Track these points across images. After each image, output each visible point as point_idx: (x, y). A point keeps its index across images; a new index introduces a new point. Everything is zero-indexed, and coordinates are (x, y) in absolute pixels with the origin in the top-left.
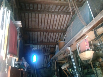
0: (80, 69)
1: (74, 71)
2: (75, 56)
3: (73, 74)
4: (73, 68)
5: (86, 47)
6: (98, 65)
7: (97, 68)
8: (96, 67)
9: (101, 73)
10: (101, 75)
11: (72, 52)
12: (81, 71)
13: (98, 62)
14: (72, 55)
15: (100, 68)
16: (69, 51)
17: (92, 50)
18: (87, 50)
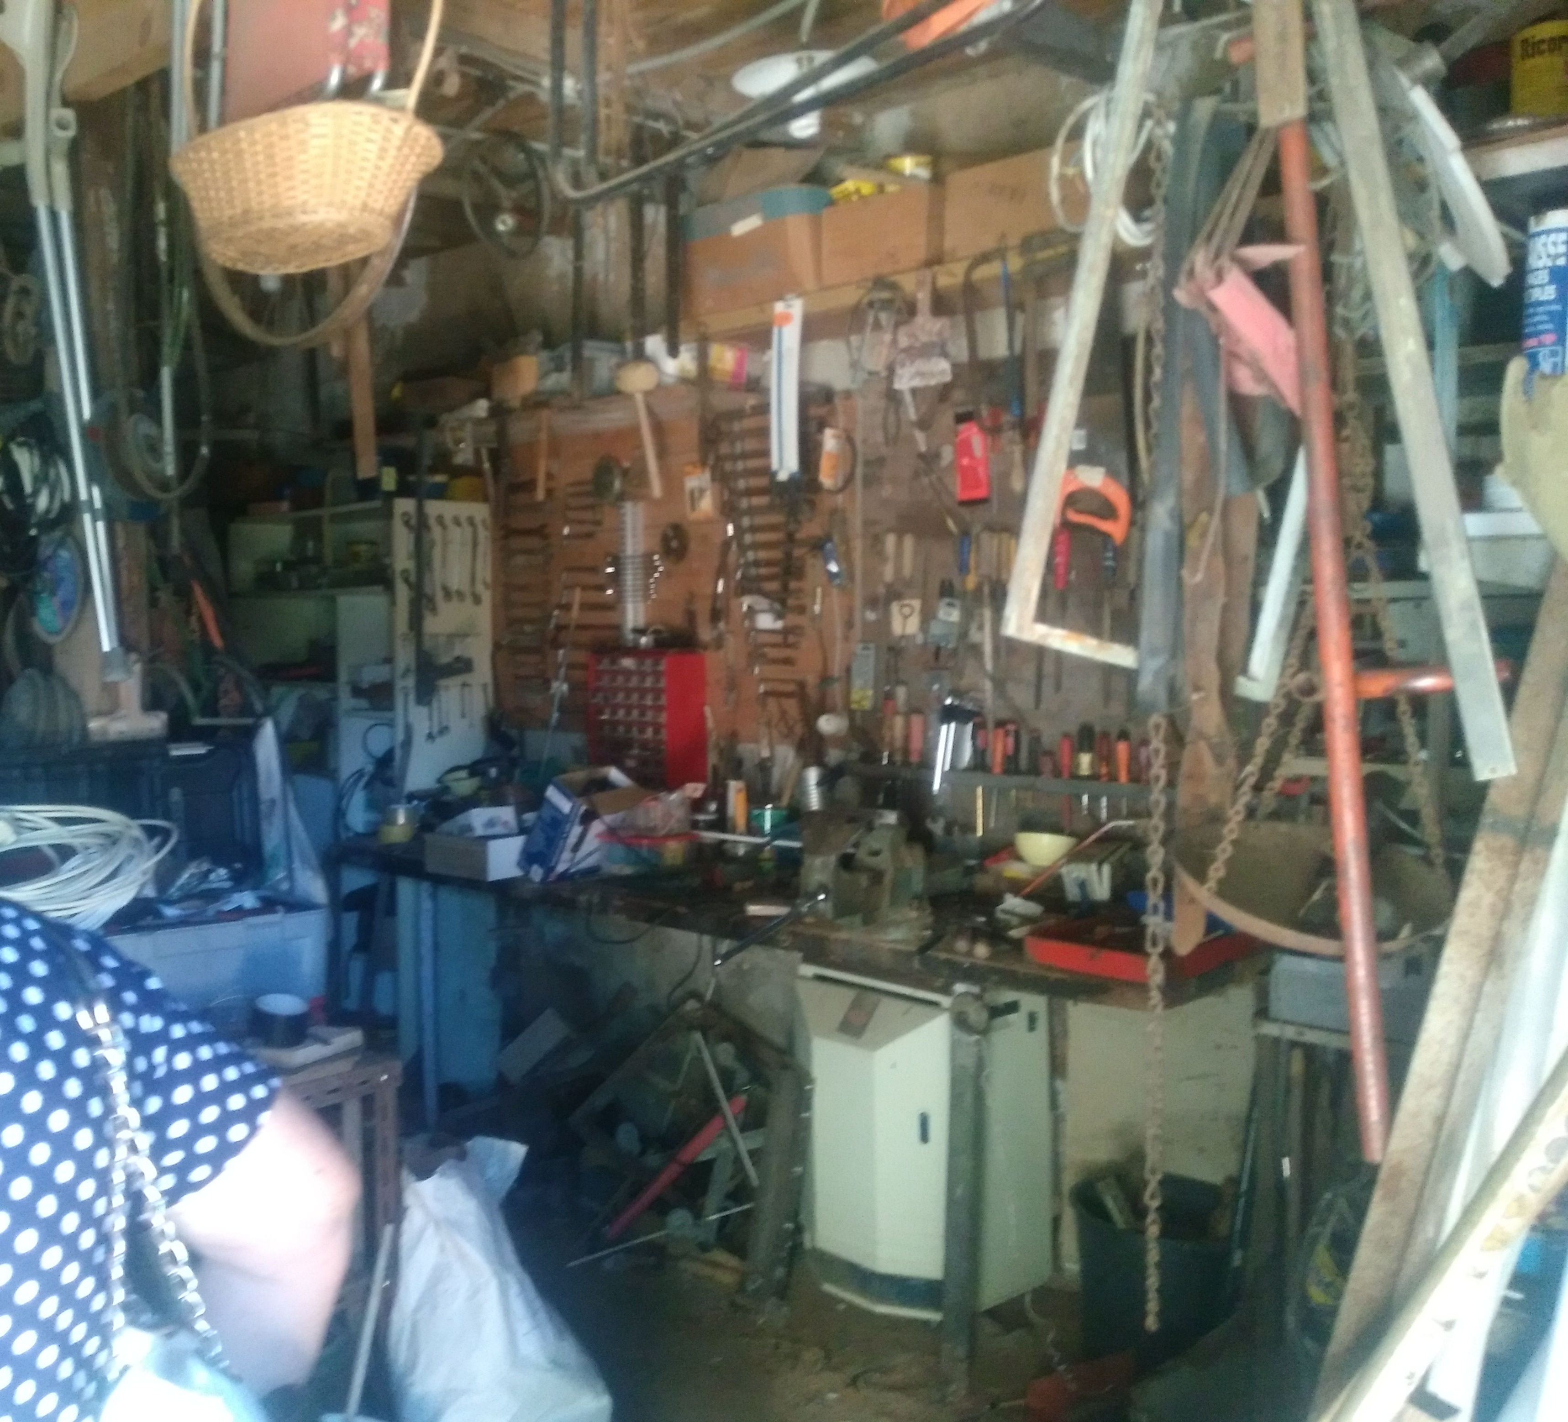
0: (154, 448)
1: (47, 461)
2: (110, 209)
3: (25, 507)
4: (35, 406)
5: (339, 23)
6: (464, 456)
7: (440, 493)
8: (439, 478)
9: (485, 571)
10: (477, 600)
11: (66, 103)
12: (170, 470)
13: (481, 407)
14: (60, 169)
15: (480, 511)
16: (20, 75)
17: (410, 96)
18: (334, 79)
